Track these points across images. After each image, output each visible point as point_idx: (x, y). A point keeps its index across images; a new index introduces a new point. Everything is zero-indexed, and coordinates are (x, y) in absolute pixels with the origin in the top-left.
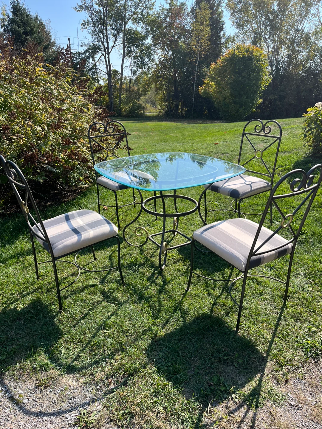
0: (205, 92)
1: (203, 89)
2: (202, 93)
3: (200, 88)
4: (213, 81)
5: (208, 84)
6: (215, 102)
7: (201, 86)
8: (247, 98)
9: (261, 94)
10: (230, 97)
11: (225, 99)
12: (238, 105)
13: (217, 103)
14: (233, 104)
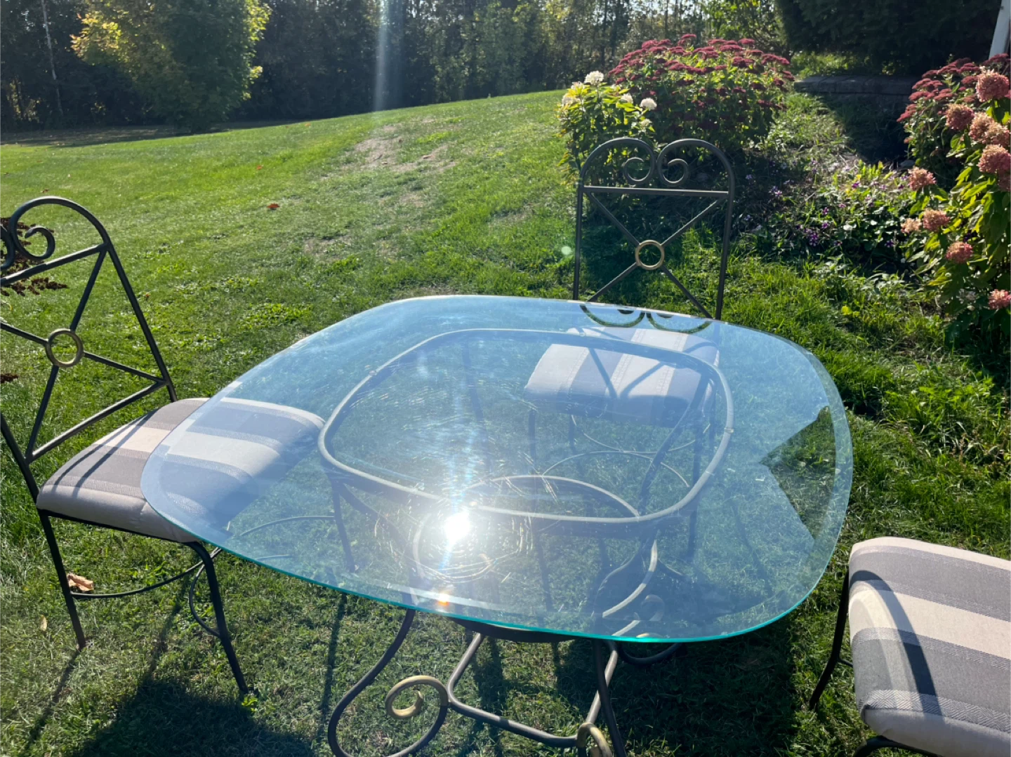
0: (94, 51)
1: (85, 43)
2: (85, 53)
3: (76, 40)
4: (111, 20)
5: (96, 29)
6: (134, 78)
7: (77, 35)
8: (221, 63)
9: (252, 52)
10: (174, 63)
11: (160, 67)
12: (203, 83)
13: (138, 80)
14: (186, 82)
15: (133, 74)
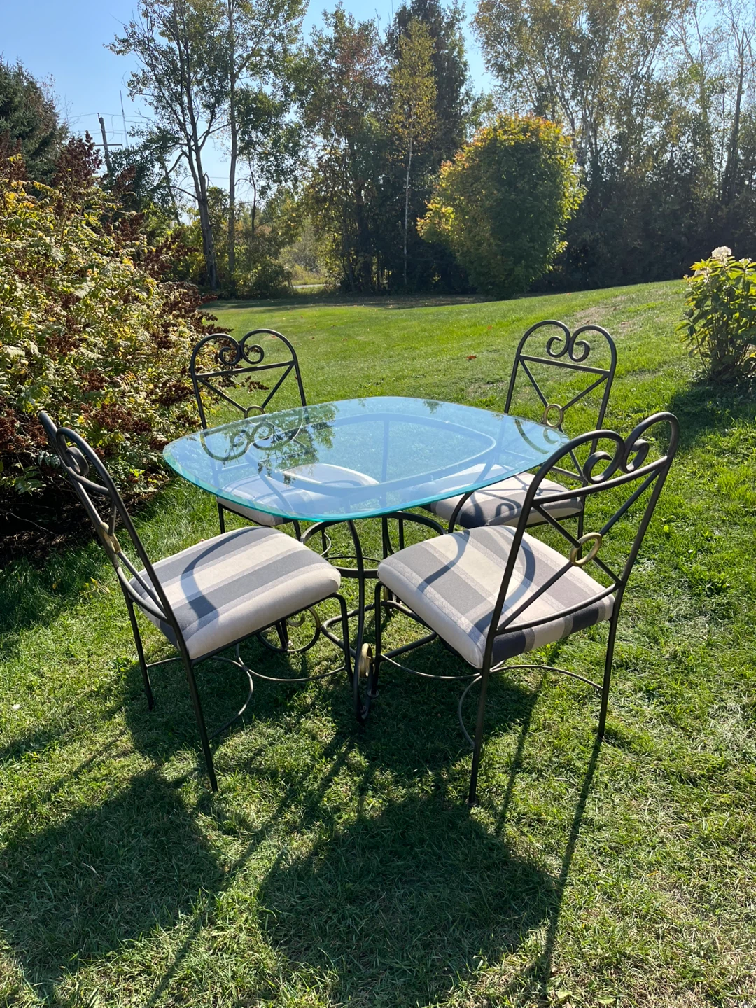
0: (433, 231)
1: (427, 225)
2: (425, 233)
3: (420, 222)
4: (449, 205)
5: (437, 212)
6: (458, 254)
7: (422, 218)
8: (531, 240)
9: (563, 230)
10: (492, 240)
11: (480, 244)
12: (512, 258)
13: (461, 255)
14: (498, 257)
15: (458, 251)
